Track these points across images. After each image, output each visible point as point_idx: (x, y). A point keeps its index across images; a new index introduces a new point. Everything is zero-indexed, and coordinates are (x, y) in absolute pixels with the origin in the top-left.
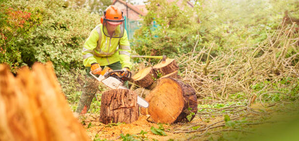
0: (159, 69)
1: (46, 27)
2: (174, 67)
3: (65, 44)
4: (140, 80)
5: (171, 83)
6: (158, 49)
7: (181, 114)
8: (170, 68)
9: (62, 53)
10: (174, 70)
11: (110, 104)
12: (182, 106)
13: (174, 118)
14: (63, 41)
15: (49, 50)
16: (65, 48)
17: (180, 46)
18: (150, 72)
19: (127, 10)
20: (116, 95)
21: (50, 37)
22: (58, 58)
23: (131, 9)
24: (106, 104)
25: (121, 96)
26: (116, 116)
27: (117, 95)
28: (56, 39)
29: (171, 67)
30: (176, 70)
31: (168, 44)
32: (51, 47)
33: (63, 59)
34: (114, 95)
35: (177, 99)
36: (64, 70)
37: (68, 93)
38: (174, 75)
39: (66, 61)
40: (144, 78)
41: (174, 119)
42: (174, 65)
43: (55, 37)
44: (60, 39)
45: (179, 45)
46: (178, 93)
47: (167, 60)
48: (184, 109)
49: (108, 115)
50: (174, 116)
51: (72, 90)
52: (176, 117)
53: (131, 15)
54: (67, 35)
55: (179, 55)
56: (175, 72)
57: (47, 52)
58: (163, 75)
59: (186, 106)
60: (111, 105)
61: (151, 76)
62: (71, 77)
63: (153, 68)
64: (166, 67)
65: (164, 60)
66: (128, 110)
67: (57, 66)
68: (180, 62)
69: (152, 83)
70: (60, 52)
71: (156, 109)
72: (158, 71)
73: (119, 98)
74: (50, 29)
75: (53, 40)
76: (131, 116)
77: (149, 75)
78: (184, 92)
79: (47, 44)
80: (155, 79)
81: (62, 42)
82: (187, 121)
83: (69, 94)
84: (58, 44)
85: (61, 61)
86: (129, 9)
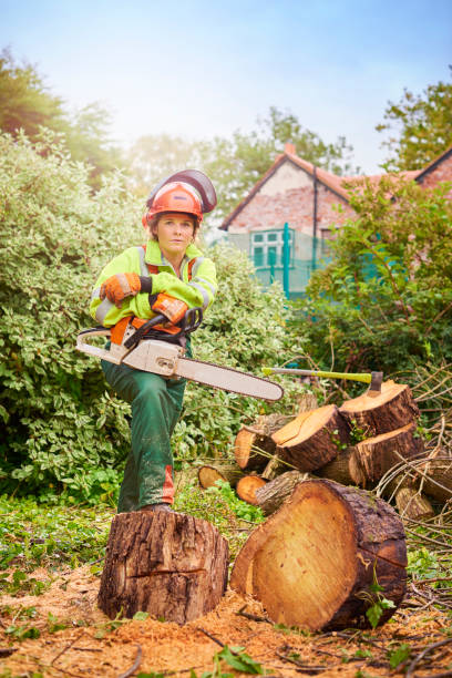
0: (356, 416)
1: (17, 259)
2: (404, 410)
3: (72, 315)
4: (295, 447)
5: (326, 501)
6: (370, 344)
7: (347, 602)
8: (390, 413)
9: (60, 343)
10: (405, 420)
11: (126, 558)
12: (351, 580)
13: (325, 614)
14: (67, 305)
15: (17, 330)
16: (73, 326)
17: (433, 337)
18: (329, 424)
19: (316, 192)
20: (147, 533)
21: (26, 290)
22: (45, 360)
23: (327, 188)
24: (117, 556)
25: (162, 533)
26: (141, 598)
27: (151, 531)
28: (43, 299)
29: (395, 410)
30: (411, 420)
31: (405, 329)
32: (28, 321)
33: (61, 362)
34: (142, 531)
35: (339, 553)
36: (63, 396)
37: (70, 471)
38: (403, 437)
39: (69, 371)
40: (308, 441)
41: (326, 616)
42: (405, 404)
43: (42, 293)
44: (58, 297)
45: (433, 330)
46: (343, 535)
47: (384, 387)
48: (357, 587)
49: (120, 591)
50: (326, 609)
51: (80, 464)
52: (331, 611)
53: (329, 206)
54: (81, 287)
55: (429, 364)
56: (404, 430)
57: (13, 338)
58: (367, 436)
59: (364, 580)
60: (130, 561)
61: (331, 436)
62: (82, 420)
63: (341, 410)
64: (378, 410)
65: (376, 386)
66: (181, 581)
67: (43, 381)
68: (430, 391)
69: (334, 459)
70: (53, 341)
71: (277, 579)
72: (354, 422)
73: (154, 541)
74: (30, 265)
75: (33, 301)
76: (188, 599)
77: (323, 433)
78: (360, 533)
79: (16, 311)
80: (344, 447)
81: (61, 308)
82: (367, 626)
83: (72, 476)
84: (49, 315)
85: (54, 369)
86: (320, 189)
